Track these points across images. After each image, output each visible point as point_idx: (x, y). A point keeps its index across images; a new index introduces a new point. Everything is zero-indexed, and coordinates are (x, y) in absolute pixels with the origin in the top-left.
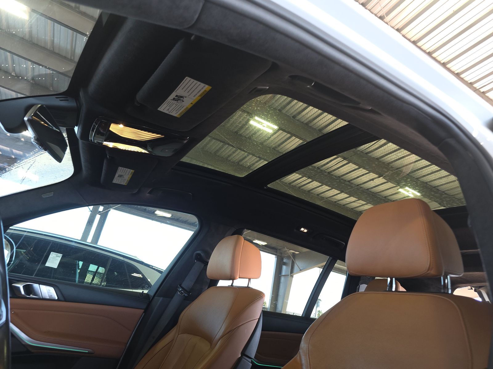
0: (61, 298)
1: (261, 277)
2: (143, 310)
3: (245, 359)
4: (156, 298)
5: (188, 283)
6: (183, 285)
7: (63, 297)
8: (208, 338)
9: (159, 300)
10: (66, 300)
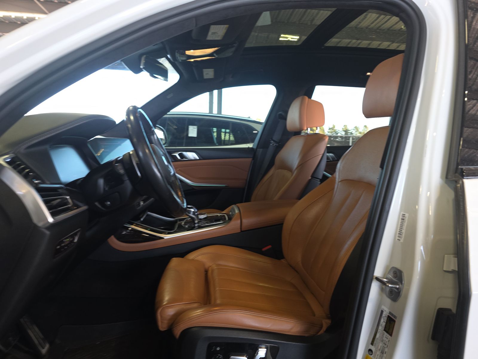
0: (201, 158)
1: (325, 124)
2: (251, 159)
3: (314, 180)
4: (258, 149)
5: (277, 137)
6: (274, 139)
7: (202, 158)
8: (289, 169)
9: (260, 151)
10: (204, 159)
